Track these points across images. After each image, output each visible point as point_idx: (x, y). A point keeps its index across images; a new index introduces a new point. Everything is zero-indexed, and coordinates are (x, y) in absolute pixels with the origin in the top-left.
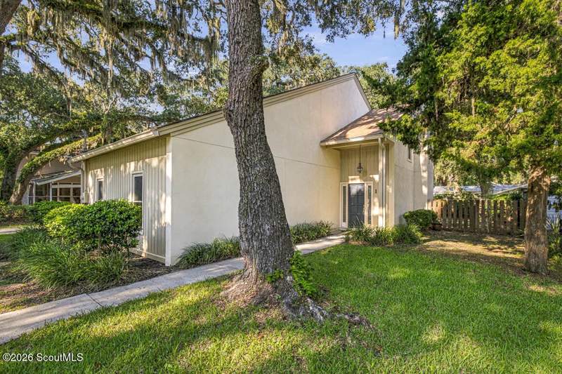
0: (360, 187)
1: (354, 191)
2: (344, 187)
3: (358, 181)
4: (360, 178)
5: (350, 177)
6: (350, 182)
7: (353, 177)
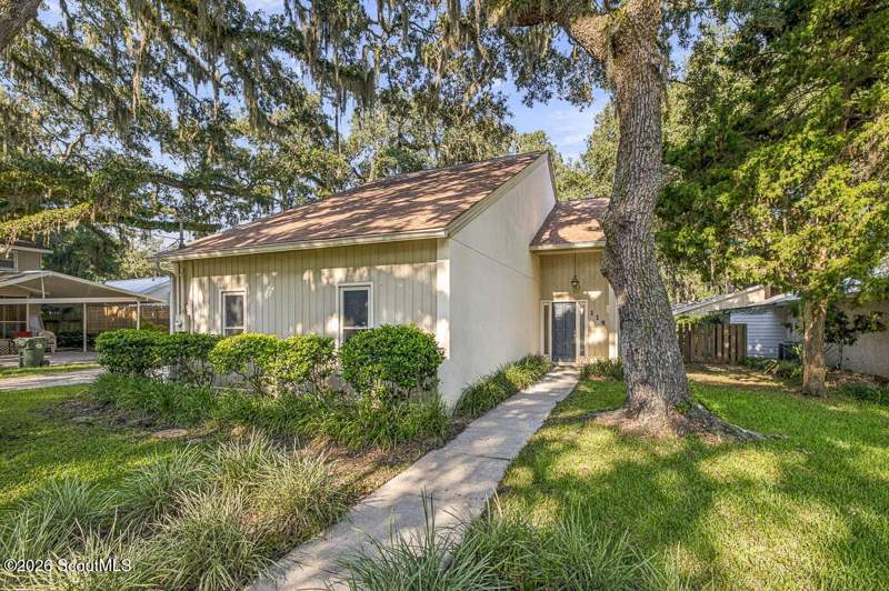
0: (569, 307)
1: (559, 312)
2: (546, 308)
3: (567, 299)
4: (570, 295)
5: (554, 294)
6: (556, 300)
7: (559, 293)
